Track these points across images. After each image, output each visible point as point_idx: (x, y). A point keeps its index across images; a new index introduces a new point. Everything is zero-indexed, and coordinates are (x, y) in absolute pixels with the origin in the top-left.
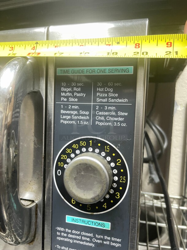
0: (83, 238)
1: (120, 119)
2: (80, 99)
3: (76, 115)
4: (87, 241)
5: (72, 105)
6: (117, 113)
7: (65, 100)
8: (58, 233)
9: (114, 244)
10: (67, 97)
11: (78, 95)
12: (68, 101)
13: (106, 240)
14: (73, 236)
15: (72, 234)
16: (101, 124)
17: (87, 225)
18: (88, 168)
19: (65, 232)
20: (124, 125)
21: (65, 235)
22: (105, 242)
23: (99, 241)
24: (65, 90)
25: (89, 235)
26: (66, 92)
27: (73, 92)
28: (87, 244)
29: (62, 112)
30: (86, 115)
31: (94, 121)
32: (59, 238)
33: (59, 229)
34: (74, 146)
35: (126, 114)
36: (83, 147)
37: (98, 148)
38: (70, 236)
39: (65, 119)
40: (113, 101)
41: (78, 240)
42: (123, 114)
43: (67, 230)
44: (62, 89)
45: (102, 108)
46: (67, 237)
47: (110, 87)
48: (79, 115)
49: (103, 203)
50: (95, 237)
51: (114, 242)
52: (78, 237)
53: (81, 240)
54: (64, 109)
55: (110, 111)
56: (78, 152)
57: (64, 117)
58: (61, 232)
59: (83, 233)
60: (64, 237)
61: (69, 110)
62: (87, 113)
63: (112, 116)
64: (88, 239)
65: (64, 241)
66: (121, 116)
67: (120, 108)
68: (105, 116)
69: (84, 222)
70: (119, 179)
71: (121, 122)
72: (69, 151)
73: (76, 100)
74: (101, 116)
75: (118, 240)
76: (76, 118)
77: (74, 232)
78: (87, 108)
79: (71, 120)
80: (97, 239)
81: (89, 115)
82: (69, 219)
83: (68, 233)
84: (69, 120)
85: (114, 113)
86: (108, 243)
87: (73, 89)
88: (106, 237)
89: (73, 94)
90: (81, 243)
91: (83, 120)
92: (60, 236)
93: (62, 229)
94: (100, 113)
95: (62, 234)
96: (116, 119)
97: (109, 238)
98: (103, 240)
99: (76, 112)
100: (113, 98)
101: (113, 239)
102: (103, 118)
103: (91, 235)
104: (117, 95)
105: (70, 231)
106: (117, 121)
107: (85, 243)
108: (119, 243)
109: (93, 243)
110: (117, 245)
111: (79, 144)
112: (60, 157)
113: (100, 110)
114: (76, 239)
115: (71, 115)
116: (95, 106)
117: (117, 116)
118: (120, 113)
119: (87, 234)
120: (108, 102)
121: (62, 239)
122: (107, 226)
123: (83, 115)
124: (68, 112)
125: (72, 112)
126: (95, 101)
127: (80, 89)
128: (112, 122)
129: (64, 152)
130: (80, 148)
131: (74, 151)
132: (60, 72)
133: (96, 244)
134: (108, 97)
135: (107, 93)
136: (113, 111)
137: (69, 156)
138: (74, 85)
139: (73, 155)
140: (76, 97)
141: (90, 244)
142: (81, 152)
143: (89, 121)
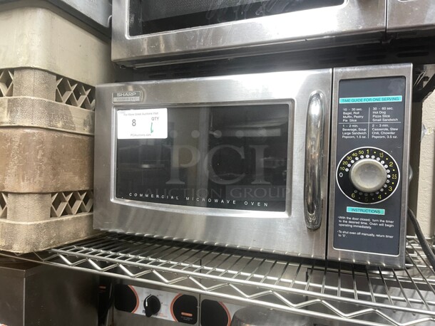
0: (362, 223)
1: (392, 133)
2: (359, 120)
3: (355, 132)
4: (365, 225)
5: (352, 125)
7: (347, 121)
8: (340, 221)
10: (348, 119)
11: (357, 117)
12: (349, 121)
13: (382, 223)
14: (353, 222)
15: (352, 220)
16: (376, 137)
17: (365, 213)
18: (370, 167)
19: (346, 220)
20: (396, 137)
22: (380, 225)
23: (375, 224)
24: (347, 113)
25: (367, 220)
26: (347, 115)
27: (353, 115)
29: (344, 129)
30: (364, 132)
31: (371, 135)
32: (341, 225)
33: (340, 217)
34: (354, 155)
35: (397, 129)
36: (361, 154)
37: (374, 154)
38: (350, 222)
39: (346, 135)
40: (386, 120)
41: (357, 225)
42: (394, 129)
43: (347, 218)
44: (344, 113)
45: (377, 126)
46: (347, 223)
47: (384, 111)
48: (358, 132)
49: (379, 195)
50: (371, 221)
51: (387, 224)
52: (357, 223)
53: (360, 225)
55: (385, 127)
56: (357, 159)
57: (345, 133)
58: (342, 220)
59: (362, 219)
60: (345, 223)
61: (350, 128)
62: (365, 130)
63: (386, 131)
64: (366, 224)
65: (344, 227)
66: (393, 131)
67: (391, 125)
68: (380, 132)
69: (362, 211)
70: (391, 177)
71: (392, 135)
72: (349, 158)
73: (356, 121)
74: (376, 131)
75: (391, 222)
76: (355, 133)
77: (353, 219)
78: (365, 126)
79: (351, 135)
80: (373, 222)
81: (367, 131)
82: (349, 209)
83: (348, 220)
84: (349, 135)
85: (387, 129)
86: (383, 225)
88: (381, 221)
89: (353, 117)
90: (360, 227)
91: (362, 135)
92: (342, 223)
93: (344, 218)
95: (344, 221)
96: (388, 133)
97: (384, 221)
98: (379, 223)
99: (355, 130)
100: (385, 118)
101: (387, 221)
102: (378, 133)
103: (369, 220)
104: (389, 116)
105: (350, 218)
106: (389, 135)
107: (363, 227)
108: (392, 224)
109: (370, 226)
110: (390, 226)
111: (358, 153)
112: (342, 162)
113: (375, 127)
114: (355, 224)
115: (351, 132)
116: (371, 125)
117: (390, 131)
118: (392, 129)
119: (365, 220)
120: (382, 121)
121: (343, 225)
122: (382, 212)
123: (361, 132)
124: (349, 130)
125: (352, 130)
126: (371, 121)
127: (358, 113)
128: (386, 135)
129: (345, 159)
130: (359, 156)
131: (354, 158)
132: (342, 101)
133: (372, 226)
134: (382, 118)
135: (381, 115)
136: (387, 127)
137: (349, 162)
138: (353, 109)
139: (353, 162)
140: (355, 118)
141: (368, 227)
142: (360, 159)
143: (366, 135)
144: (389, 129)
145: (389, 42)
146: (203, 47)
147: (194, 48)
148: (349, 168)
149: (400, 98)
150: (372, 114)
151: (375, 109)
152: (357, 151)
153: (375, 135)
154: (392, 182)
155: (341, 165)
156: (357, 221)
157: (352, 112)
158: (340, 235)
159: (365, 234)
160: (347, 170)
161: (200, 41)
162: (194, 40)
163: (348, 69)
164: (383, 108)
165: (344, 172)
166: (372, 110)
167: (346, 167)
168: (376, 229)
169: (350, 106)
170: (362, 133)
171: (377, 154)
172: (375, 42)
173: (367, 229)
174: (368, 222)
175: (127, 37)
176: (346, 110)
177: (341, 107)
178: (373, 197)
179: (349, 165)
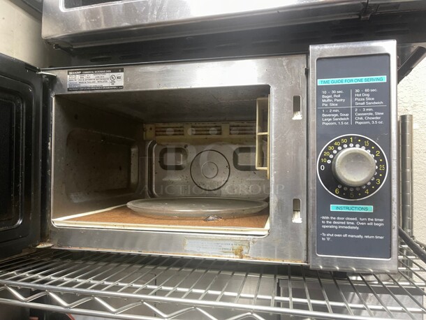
0: (348, 223)
1: (377, 118)
2: (340, 104)
3: (337, 117)
4: (351, 225)
5: (332, 109)
6: (374, 114)
7: (326, 105)
8: (323, 222)
9: (377, 224)
10: (328, 103)
11: (338, 101)
12: (329, 106)
13: (370, 222)
14: (338, 223)
15: (336, 220)
16: (360, 123)
17: (351, 211)
19: (329, 220)
20: (381, 123)
21: (330, 222)
22: (368, 224)
23: (362, 224)
24: (326, 97)
25: (353, 219)
26: (326, 99)
27: (333, 99)
28: (352, 228)
29: (324, 115)
30: (346, 117)
31: (354, 121)
32: (324, 227)
33: (323, 218)
34: (336, 144)
35: (382, 114)
36: (344, 143)
37: (358, 143)
38: (335, 223)
39: (327, 122)
40: (370, 103)
41: (343, 225)
42: (380, 114)
43: (332, 218)
44: (323, 96)
45: (360, 110)
46: (332, 224)
47: (367, 93)
48: (340, 117)
49: (365, 190)
50: (359, 220)
51: (376, 222)
52: (342, 223)
53: (346, 225)
54: (325, 113)
55: (368, 112)
56: (340, 148)
57: (326, 120)
58: (325, 220)
59: (348, 219)
60: (329, 224)
61: (330, 113)
62: (347, 115)
63: (370, 116)
64: (353, 223)
66: (378, 116)
67: (376, 109)
68: (364, 117)
69: (348, 208)
70: (379, 168)
71: (378, 120)
72: (331, 148)
73: (336, 105)
74: (360, 117)
75: (380, 220)
76: (337, 119)
77: (338, 218)
78: (347, 111)
79: (332, 121)
80: (361, 222)
81: (349, 117)
82: (333, 208)
83: (332, 221)
84: (330, 122)
85: (371, 114)
86: (371, 224)
87: (333, 96)
88: (369, 219)
89: (333, 100)
90: (346, 227)
91: (344, 121)
92: (326, 224)
93: (328, 218)
94: (359, 115)
95: (327, 222)
96: (373, 118)
97: (372, 220)
98: (367, 222)
99: (336, 115)
100: (369, 101)
101: (376, 220)
102: (361, 118)
103: (356, 219)
104: (373, 99)
105: (334, 218)
106: (375, 120)
107: (349, 227)
108: (382, 222)
109: (358, 226)
110: (380, 225)
111: (340, 142)
112: (323, 153)
113: (359, 112)
114: (341, 225)
115: (332, 117)
116: (354, 109)
117: (375, 116)
118: (377, 113)
119: (351, 219)
120: (365, 105)
121: (327, 227)
122: (370, 209)
123: (343, 117)
124: (329, 115)
125: (333, 115)
126: (354, 105)
127: (339, 96)
128: (370, 121)
129: (326, 150)
130: (342, 145)
131: (336, 148)
132: (320, 82)
133: (360, 226)
134: (365, 101)
135: (365, 97)
136: (371, 112)
137: (331, 152)
138: (334, 92)
139: (335, 152)
140: (336, 102)
141: (355, 228)
142: (343, 148)
143: (349, 121)
144: (374, 113)
145: (369, 16)
146: (156, 21)
147: (145, 22)
148: (332, 160)
149: (384, 79)
150: (354, 97)
151: (357, 91)
152: (339, 140)
153: (359, 121)
154: (380, 174)
155: (322, 157)
156: (343, 221)
157: (333, 95)
158: (323, 239)
159: (352, 236)
160: (329, 162)
161: (152, 13)
162: (146, 11)
163: (326, 47)
164: (366, 90)
165: (326, 164)
166: (354, 93)
167: (328, 158)
168: (364, 230)
169: (329, 89)
170: (344, 119)
171: (362, 142)
172: (353, 17)
173: (353, 229)
174: (355, 222)
175: (62, 9)
176: (325, 92)
177: (320, 89)
178: (359, 192)
179: (331, 156)
